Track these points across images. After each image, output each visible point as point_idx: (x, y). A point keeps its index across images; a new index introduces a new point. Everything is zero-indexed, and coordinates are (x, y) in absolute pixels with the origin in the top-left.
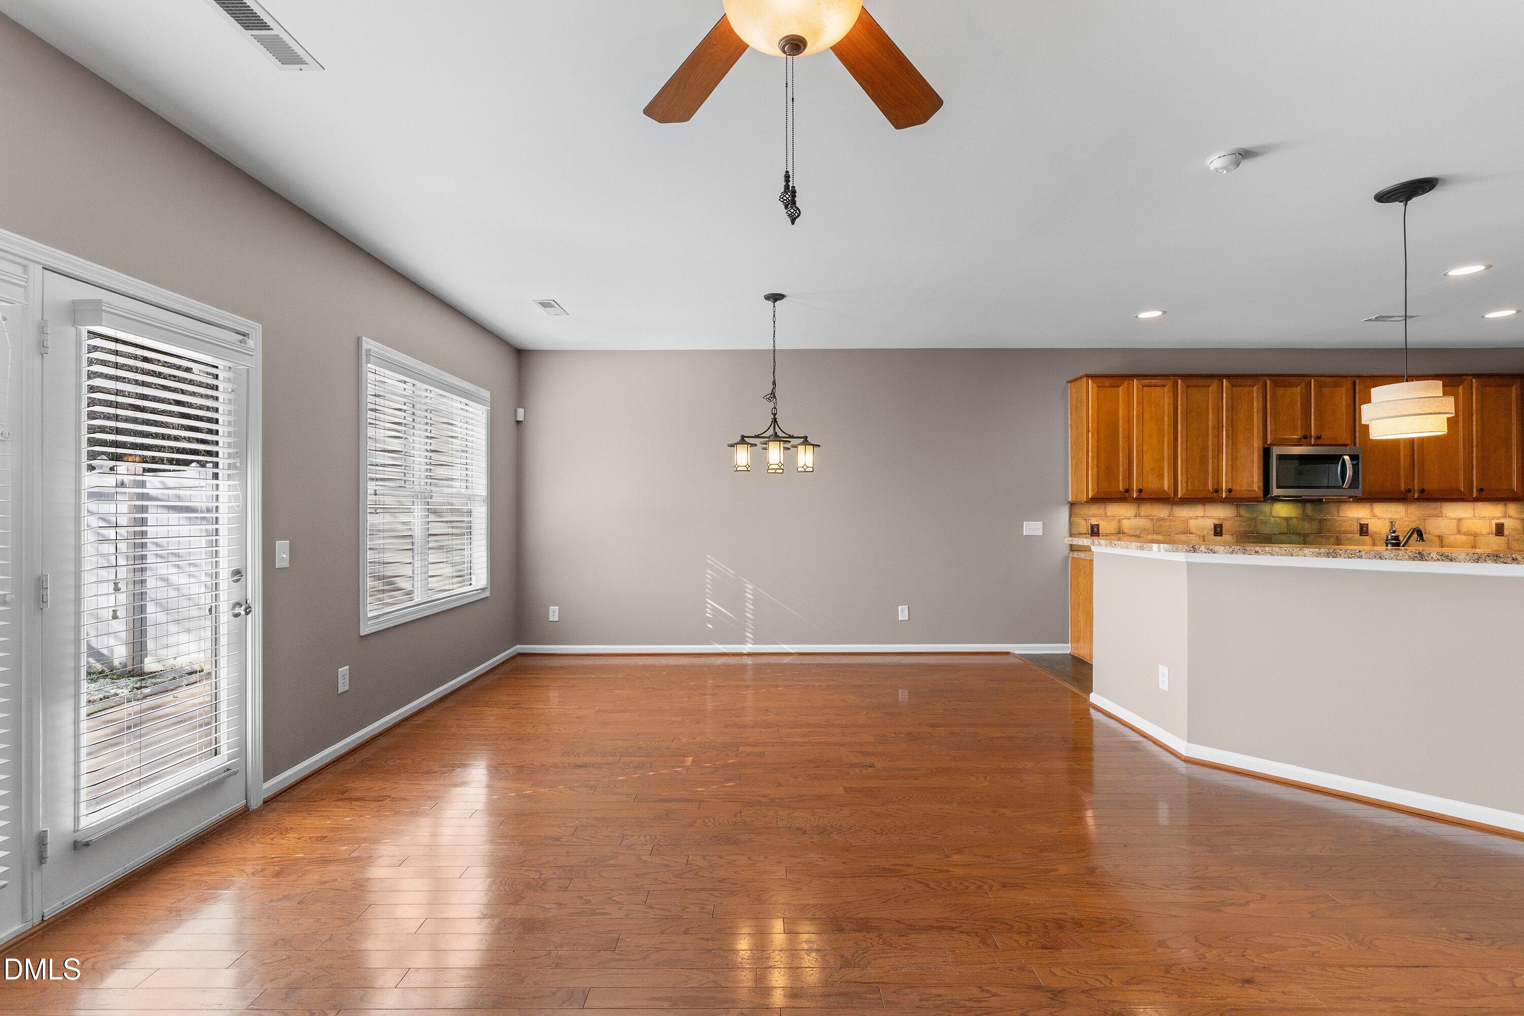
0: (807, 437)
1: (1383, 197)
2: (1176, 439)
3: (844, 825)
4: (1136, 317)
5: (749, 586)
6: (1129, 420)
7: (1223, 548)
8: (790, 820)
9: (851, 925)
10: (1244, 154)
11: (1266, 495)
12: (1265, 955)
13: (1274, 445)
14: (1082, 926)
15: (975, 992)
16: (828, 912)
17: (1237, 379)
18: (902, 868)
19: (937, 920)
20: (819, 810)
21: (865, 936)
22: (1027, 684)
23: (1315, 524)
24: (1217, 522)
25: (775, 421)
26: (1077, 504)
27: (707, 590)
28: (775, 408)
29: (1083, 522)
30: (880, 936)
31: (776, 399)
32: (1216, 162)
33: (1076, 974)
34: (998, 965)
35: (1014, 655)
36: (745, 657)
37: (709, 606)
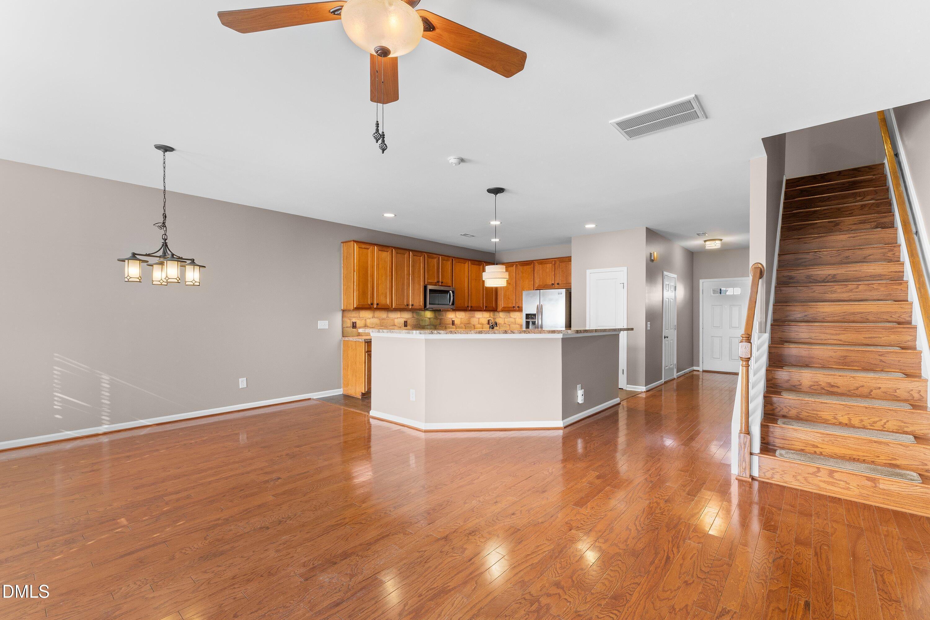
0: (194, 260)
1: (490, 191)
2: (392, 279)
3: (290, 514)
4: (383, 215)
5: (103, 377)
6: (373, 267)
7: (443, 331)
8: (251, 526)
9: (339, 559)
10: (462, 160)
11: (425, 308)
12: (495, 492)
13: (428, 285)
14: (436, 509)
15: (418, 554)
16: (320, 559)
17: (416, 252)
18: (342, 521)
19: (378, 535)
20: (267, 513)
21: (350, 560)
22: (332, 413)
23: (438, 321)
24: (405, 320)
25: (165, 245)
26: (346, 311)
27: (54, 385)
28: (165, 235)
29: (349, 321)
30: (357, 555)
31: (166, 228)
32: (452, 160)
33: (447, 527)
34: (418, 540)
35: (314, 399)
36: (100, 437)
37: (56, 398)
